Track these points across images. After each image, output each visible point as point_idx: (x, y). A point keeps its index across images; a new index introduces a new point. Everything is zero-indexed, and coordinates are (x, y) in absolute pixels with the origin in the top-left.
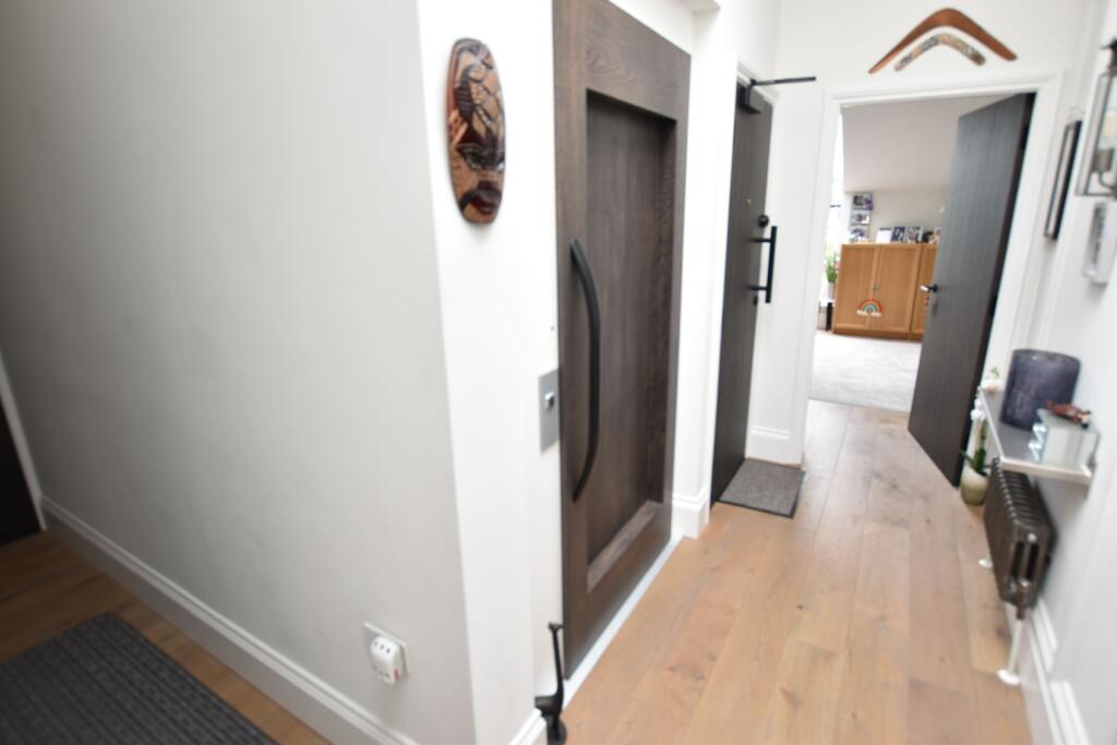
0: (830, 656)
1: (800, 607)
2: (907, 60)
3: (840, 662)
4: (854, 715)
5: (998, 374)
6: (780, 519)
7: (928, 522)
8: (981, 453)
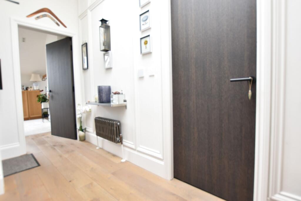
0: (91, 184)
1: (70, 181)
2: (38, 17)
3: (95, 183)
4: (111, 189)
5: (80, 105)
6: (35, 168)
7: (78, 148)
8: (81, 127)
